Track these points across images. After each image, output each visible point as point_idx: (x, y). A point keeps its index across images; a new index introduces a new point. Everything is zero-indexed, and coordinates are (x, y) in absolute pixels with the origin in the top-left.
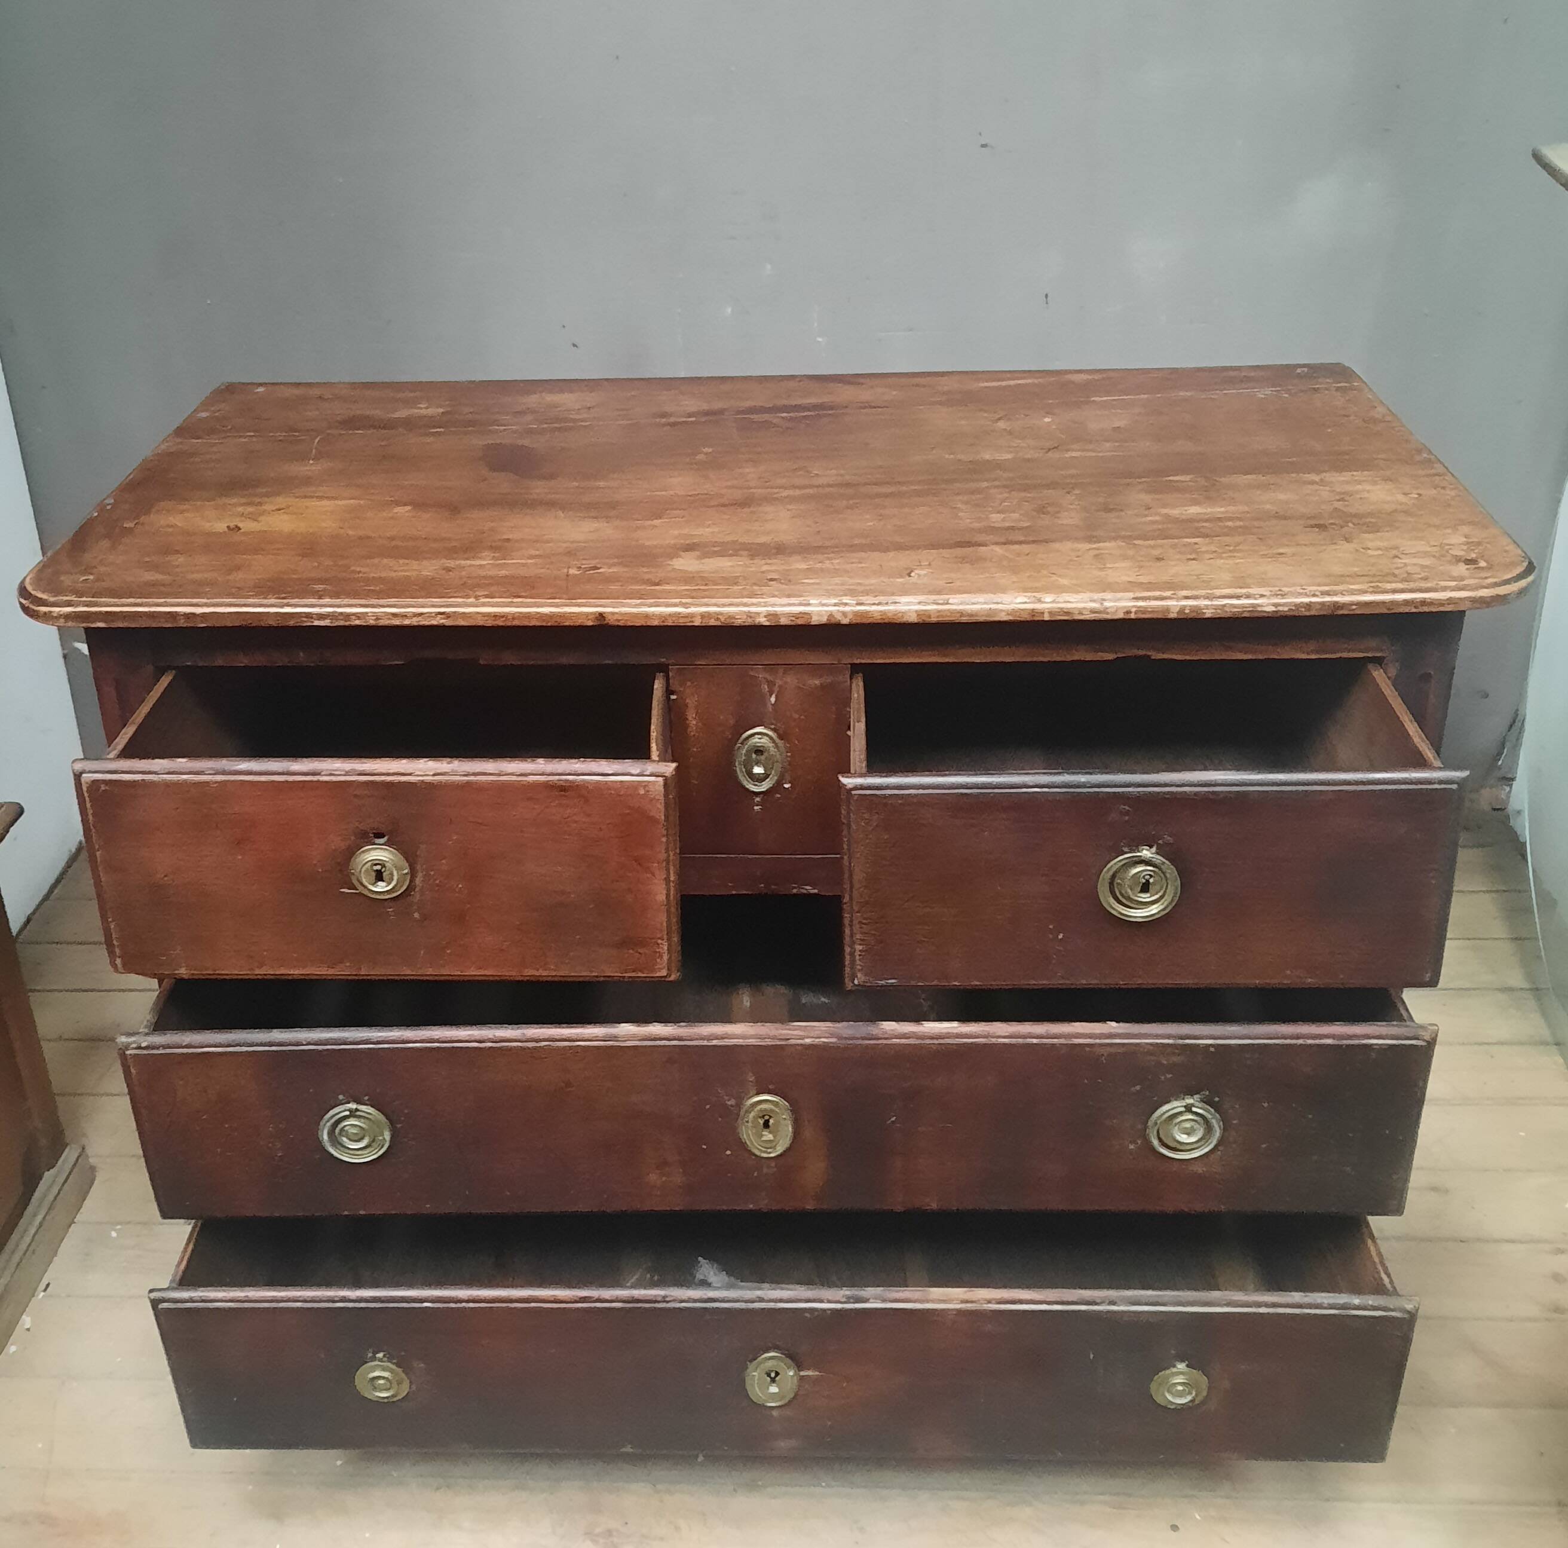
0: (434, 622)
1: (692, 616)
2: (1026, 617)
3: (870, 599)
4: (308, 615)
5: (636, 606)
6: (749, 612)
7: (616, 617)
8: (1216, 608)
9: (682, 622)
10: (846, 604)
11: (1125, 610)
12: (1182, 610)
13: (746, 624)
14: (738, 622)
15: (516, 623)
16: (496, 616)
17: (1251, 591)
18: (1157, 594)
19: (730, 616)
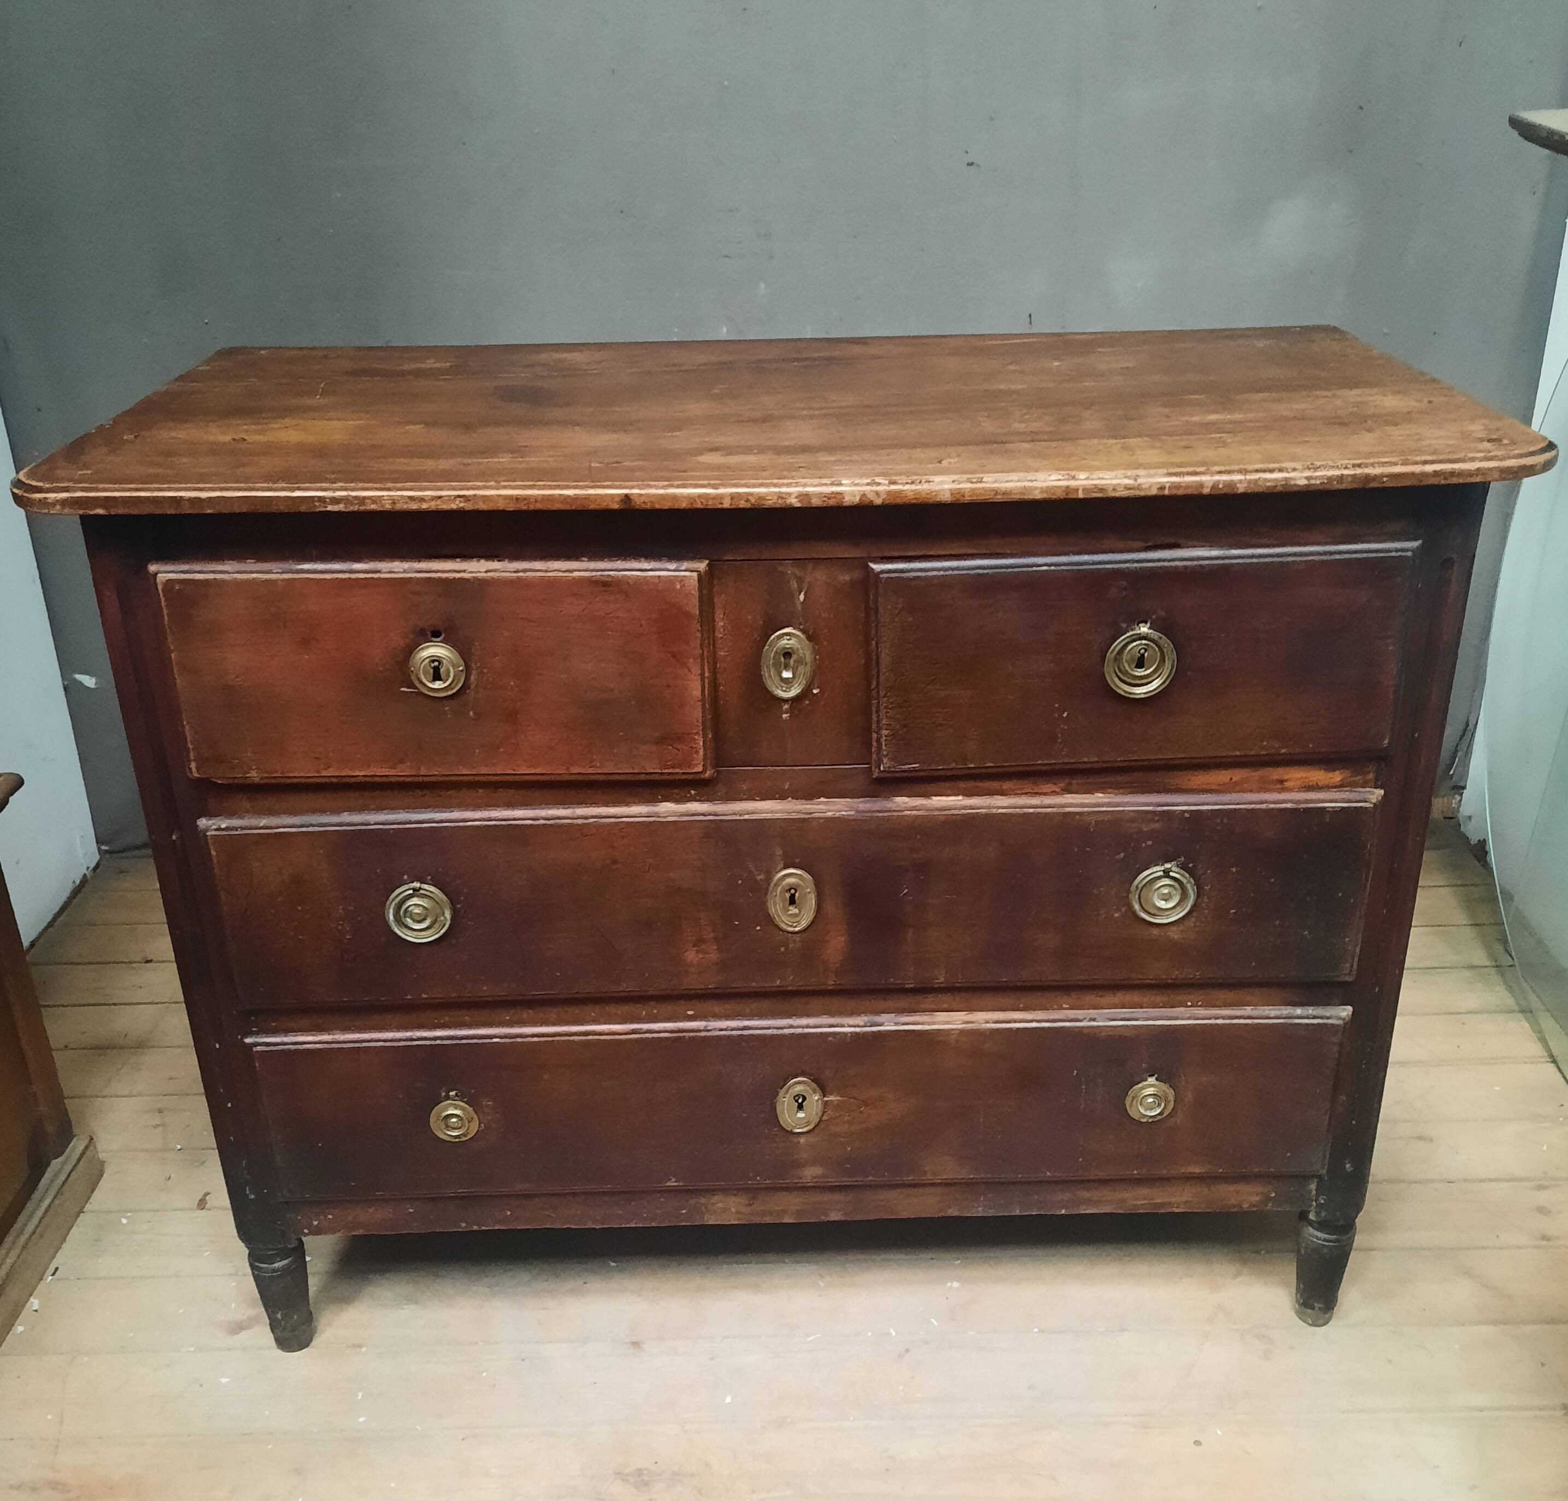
0: (454, 506)
1: (721, 497)
2: (1060, 495)
3: (904, 479)
4: (321, 499)
5: (663, 487)
6: (780, 492)
7: (643, 499)
8: (1250, 482)
9: (711, 504)
10: (879, 484)
11: (1159, 487)
12: (1215, 486)
13: (778, 506)
14: (769, 504)
15: (539, 506)
16: (517, 499)
17: (1283, 465)
18: (1190, 469)
19: (761, 498)
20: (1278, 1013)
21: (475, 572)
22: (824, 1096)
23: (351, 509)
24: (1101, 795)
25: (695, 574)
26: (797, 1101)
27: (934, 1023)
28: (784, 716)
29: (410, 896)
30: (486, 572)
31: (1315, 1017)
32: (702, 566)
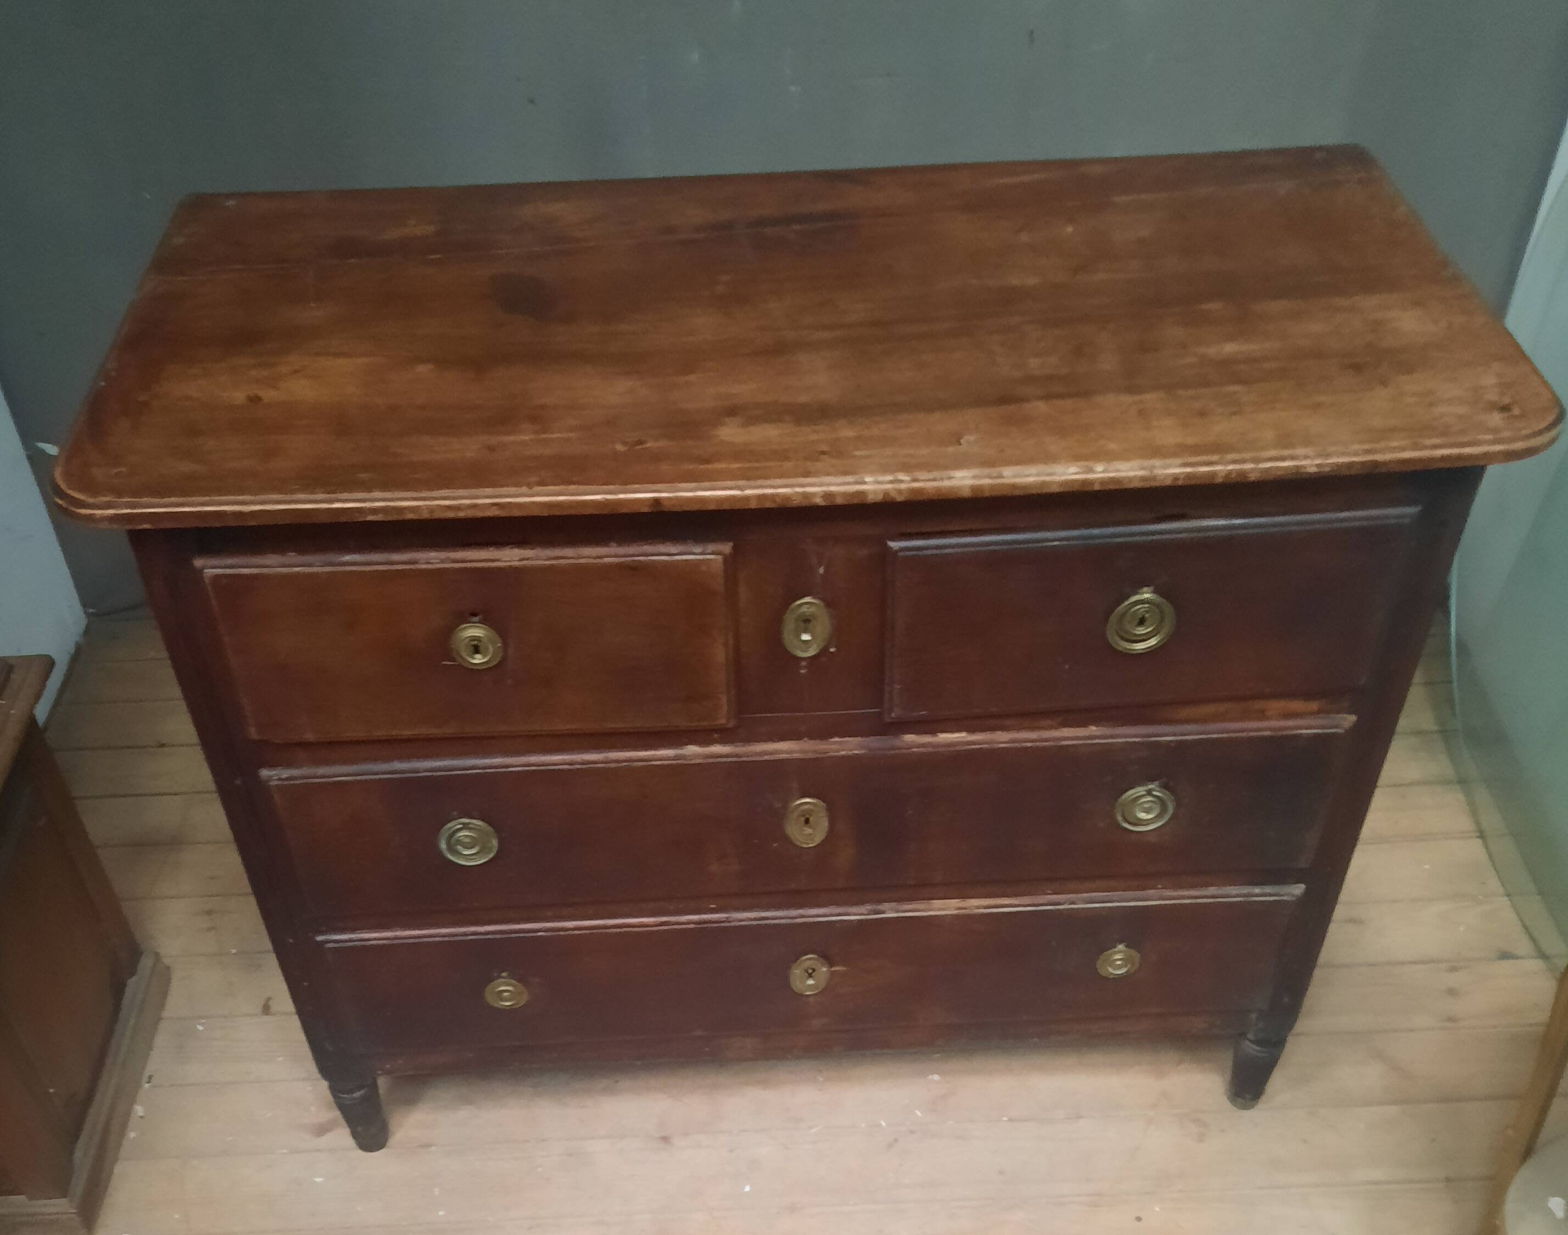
1: (747, 498)
2: (1076, 487)
3: (925, 476)
4: (360, 510)
5: (691, 490)
6: (805, 492)
7: (673, 502)
8: (1261, 470)
11: (1173, 477)
12: (1228, 473)
13: (803, 504)
14: (794, 502)
16: (551, 505)
17: (1295, 451)
18: (1205, 459)
19: (787, 498)
20: (1238, 892)
21: (509, 561)
22: (831, 967)
23: (390, 518)
24: (1094, 728)
25: (719, 558)
26: (807, 972)
27: (930, 910)
28: (802, 671)
29: (460, 830)
30: (521, 560)
31: (1271, 895)
32: (727, 548)
